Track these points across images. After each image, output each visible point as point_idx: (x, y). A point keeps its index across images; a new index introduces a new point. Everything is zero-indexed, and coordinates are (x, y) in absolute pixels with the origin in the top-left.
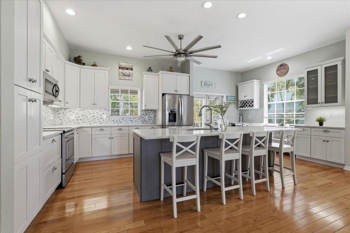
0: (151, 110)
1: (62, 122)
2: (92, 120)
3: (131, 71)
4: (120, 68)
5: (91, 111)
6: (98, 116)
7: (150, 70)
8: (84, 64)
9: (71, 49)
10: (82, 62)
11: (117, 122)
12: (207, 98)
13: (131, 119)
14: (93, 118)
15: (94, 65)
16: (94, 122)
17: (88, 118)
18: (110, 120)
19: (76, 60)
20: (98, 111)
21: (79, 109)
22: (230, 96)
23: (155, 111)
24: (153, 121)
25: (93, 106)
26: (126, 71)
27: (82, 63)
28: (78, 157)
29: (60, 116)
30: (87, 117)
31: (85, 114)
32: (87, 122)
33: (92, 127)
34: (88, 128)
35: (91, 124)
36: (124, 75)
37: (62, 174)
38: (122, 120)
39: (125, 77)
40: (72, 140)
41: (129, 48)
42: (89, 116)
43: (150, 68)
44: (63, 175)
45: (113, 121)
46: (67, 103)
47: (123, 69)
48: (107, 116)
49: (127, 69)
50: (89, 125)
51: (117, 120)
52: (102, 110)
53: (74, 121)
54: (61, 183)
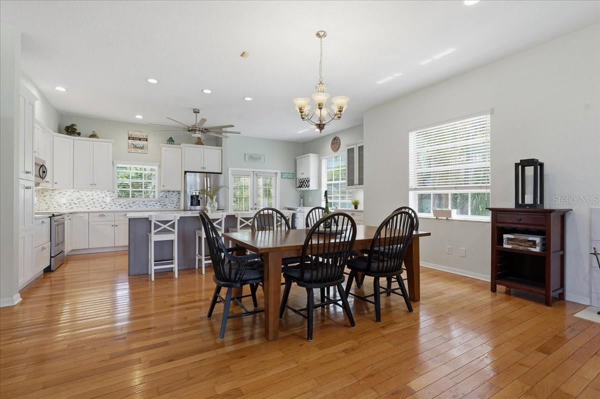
0: (173, 192)
1: (48, 206)
2: (91, 204)
3: (145, 143)
4: (129, 139)
5: (89, 193)
6: (99, 199)
7: (171, 141)
8: (79, 134)
9: (61, 115)
10: (76, 131)
11: (126, 207)
12: (255, 176)
13: (145, 203)
14: (91, 202)
15: (93, 136)
16: (92, 207)
17: (84, 202)
18: (115, 204)
19: (68, 129)
20: (99, 192)
21: (72, 191)
22: (287, 173)
23: (179, 193)
24: (176, 205)
25: (91, 187)
26: (137, 142)
27: (76, 133)
28: (70, 249)
29: (46, 198)
30: (83, 200)
31: (80, 197)
32: (83, 206)
33: (89, 213)
34: (83, 214)
35: (89, 209)
36: (136, 147)
37: (51, 257)
38: (133, 204)
39: (136, 149)
40: (63, 225)
41: (139, 117)
42: (86, 199)
43: (171, 138)
44: (52, 259)
45: (120, 205)
46: (55, 183)
47: (133, 139)
48: (112, 198)
49: (140, 139)
50: (86, 210)
51: (125, 204)
52: (104, 191)
53: (65, 206)
54: (50, 267)
